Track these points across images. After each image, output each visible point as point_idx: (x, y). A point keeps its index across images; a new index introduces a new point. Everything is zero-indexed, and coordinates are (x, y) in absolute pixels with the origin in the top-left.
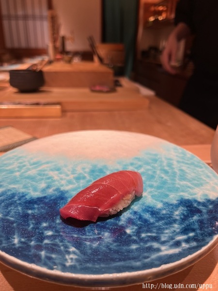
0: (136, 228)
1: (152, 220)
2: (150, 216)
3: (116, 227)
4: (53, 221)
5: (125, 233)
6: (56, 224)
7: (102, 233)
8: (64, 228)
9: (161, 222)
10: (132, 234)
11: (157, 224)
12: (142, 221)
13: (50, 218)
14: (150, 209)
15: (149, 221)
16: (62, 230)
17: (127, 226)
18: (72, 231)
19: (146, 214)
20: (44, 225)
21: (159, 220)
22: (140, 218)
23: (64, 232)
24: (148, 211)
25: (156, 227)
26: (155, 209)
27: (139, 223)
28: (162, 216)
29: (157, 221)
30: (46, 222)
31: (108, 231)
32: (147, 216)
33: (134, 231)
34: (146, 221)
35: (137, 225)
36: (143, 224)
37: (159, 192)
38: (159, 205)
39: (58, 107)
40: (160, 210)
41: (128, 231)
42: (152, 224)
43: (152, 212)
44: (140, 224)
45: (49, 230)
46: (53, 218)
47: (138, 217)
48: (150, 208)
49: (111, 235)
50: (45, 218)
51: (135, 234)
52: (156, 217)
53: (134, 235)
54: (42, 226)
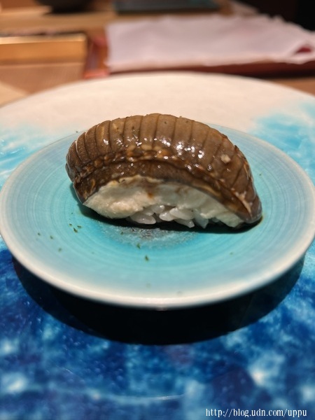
0: (279, 359)
3: (217, 357)
4: (35, 331)
5: (250, 381)
6: (41, 345)
7: (179, 382)
8: (62, 362)
10: (270, 386)
16: (56, 370)
17: (252, 353)
18: (87, 375)
23: (60, 378)
27: (286, 338)
31: (197, 371)
33: (275, 372)
35: (280, 350)
39: (80, 39)
41: (259, 375)
46: (35, 322)
49: (206, 392)
51: (281, 386)
53: (281, 394)
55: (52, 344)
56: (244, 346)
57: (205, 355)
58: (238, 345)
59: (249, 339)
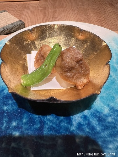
1: (98, 129)
2: (97, 123)
3: (68, 133)
4: (21, 119)
5: (75, 141)
8: (28, 130)
9: (106, 133)
11: (102, 134)
12: (89, 129)
13: (19, 116)
14: (98, 114)
15: (96, 129)
16: (26, 132)
19: (94, 120)
20: (14, 124)
21: (105, 129)
22: (89, 124)
24: (96, 116)
25: (101, 137)
26: (102, 115)
27: (87, 130)
28: (108, 125)
29: (103, 130)
30: (15, 121)
32: (94, 122)
34: (93, 128)
36: (90, 132)
37: (107, 94)
38: (106, 111)
40: (106, 116)
41: (78, 140)
42: (98, 133)
43: (99, 117)
44: (88, 132)
45: (17, 131)
47: (87, 122)
48: (98, 112)
50: (15, 115)
52: (103, 125)
54: (12, 125)
55: (25, 124)
56: (75, 131)
57: (64, 132)
58: (74, 130)
59: (77, 129)
